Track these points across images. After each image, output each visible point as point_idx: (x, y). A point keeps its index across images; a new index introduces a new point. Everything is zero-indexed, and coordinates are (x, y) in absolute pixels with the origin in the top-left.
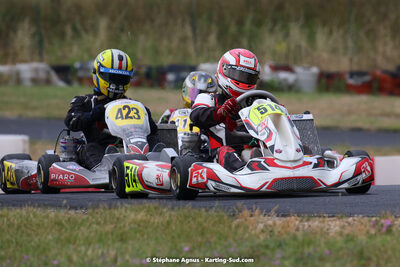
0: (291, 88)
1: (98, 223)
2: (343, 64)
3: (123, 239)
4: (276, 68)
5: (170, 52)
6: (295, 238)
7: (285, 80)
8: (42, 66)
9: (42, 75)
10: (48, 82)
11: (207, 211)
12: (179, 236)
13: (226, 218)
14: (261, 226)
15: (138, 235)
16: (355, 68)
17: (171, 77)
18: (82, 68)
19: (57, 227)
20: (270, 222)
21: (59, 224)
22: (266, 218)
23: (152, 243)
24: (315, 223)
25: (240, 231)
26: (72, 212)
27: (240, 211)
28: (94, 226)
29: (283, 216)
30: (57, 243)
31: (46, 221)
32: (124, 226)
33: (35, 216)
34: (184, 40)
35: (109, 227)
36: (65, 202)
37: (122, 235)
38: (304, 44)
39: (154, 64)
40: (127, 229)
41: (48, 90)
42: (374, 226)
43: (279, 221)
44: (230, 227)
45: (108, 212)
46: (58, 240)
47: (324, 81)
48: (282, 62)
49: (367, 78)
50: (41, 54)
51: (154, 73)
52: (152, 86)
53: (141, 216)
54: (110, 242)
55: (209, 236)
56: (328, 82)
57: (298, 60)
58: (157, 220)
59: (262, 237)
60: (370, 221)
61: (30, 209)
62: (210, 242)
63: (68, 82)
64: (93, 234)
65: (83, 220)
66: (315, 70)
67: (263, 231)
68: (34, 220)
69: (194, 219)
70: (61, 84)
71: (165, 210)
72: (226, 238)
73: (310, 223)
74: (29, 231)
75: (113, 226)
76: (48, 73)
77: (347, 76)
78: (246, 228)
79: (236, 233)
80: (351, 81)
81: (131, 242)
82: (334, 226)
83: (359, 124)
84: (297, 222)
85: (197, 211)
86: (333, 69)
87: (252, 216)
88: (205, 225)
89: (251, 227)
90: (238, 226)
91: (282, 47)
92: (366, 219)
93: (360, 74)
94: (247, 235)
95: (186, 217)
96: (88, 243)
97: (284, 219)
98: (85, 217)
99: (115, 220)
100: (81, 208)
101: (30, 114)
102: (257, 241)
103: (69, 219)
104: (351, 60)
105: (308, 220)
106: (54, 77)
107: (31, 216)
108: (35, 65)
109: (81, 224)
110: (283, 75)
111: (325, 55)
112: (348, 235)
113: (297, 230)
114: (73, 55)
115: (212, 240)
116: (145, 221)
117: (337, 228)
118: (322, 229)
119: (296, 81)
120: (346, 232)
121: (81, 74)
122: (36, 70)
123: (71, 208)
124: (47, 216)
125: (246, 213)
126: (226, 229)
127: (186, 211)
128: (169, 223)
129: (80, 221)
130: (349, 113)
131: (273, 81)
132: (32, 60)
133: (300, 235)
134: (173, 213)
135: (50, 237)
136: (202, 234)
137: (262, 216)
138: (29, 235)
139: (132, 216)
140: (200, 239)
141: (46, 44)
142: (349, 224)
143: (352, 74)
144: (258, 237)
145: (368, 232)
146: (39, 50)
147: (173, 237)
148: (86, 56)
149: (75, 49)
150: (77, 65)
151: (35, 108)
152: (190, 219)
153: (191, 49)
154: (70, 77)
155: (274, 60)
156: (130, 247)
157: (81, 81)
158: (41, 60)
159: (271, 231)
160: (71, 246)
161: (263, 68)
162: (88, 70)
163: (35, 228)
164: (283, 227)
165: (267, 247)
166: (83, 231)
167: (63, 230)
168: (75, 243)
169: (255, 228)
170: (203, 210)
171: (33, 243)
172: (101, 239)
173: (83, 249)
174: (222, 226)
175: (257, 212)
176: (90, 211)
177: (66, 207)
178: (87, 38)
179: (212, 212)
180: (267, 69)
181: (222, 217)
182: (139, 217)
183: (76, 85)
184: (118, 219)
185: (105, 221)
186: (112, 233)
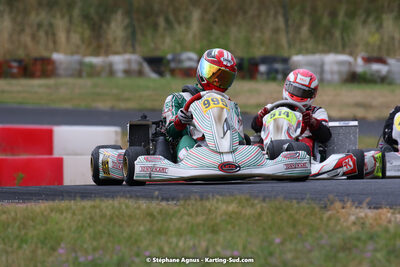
0: (383, 80)
1: (190, 215)
3: (214, 230)
4: (368, 60)
5: (262, 43)
6: (387, 230)
7: (378, 72)
8: (134, 58)
9: (135, 67)
10: (140, 73)
11: (298, 203)
12: (271, 228)
13: (317, 209)
14: (353, 218)
15: (229, 227)
17: (263, 68)
18: (174, 60)
19: (148, 218)
20: (362, 215)
21: (151, 215)
22: (358, 210)
23: (244, 234)
25: (332, 223)
26: (164, 203)
27: (332, 203)
28: (186, 218)
29: (375, 208)
30: (149, 234)
31: (138, 212)
32: (216, 218)
33: (127, 207)
34: (276, 31)
35: (200, 219)
36: (157, 193)
37: (213, 226)
38: (397, 35)
39: (245, 56)
40: (218, 220)
41: (141, 81)
43: (371, 213)
44: (321, 219)
45: (199, 203)
46: (149, 232)
48: (375, 54)
50: (133, 46)
51: (246, 64)
52: (243, 78)
53: (232, 207)
54: (202, 233)
55: (300, 228)
57: (391, 52)
58: (249, 211)
59: (354, 229)
61: (122, 200)
62: (301, 234)
63: (161, 74)
64: (184, 226)
65: (175, 212)
67: (354, 223)
68: (126, 211)
69: (285, 211)
70: (154, 76)
71: (256, 202)
72: (318, 230)
74: (121, 222)
75: (204, 217)
76: (140, 64)
78: (338, 220)
79: (327, 225)
81: (222, 234)
84: (389, 215)
85: (288, 203)
87: (343, 208)
88: (297, 216)
89: (342, 220)
90: (329, 218)
91: (374, 39)
94: (339, 227)
95: (277, 209)
96: (180, 234)
97: (376, 211)
98: (176, 208)
99: (207, 211)
100: (173, 199)
101: (123, 105)
102: (349, 233)
103: (161, 211)
106: (147, 68)
107: (124, 207)
108: (127, 56)
109: (173, 215)
110: (376, 67)
113: (390, 222)
114: (165, 47)
115: (304, 232)
116: (236, 213)
119: (389, 72)
121: (173, 65)
122: (129, 62)
123: (163, 199)
124: (139, 208)
125: (338, 205)
126: (318, 221)
127: (277, 202)
128: (260, 215)
129: (171, 212)
131: (365, 73)
132: (125, 52)
133: (391, 227)
134: (264, 205)
135: (142, 228)
136: (294, 226)
137: (353, 208)
138: (121, 226)
139: (223, 207)
140: (291, 231)
141: (139, 36)
144: (350, 230)
146: (131, 41)
147: (264, 229)
148: (178, 48)
149: (168, 40)
150: (169, 57)
151: (127, 100)
152: (281, 211)
153: (284, 41)
154: (163, 69)
155: (367, 52)
156: (221, 239)
157: (173, 72)
158: (134, 52)
159: (363, 224)
160: (163, 238)
161: (355, 59)
162: (180, 61)
163: (127, 219)
164: (376, 219)
165: (358, 239)
166: (175, 223)
167: (155, 221)
168: (166, 234)
169: (346, 220)
170: (295, 201)
171: (125, 235)
172: (193, 230)
173: (174, 240)
174: (313, 218)
175: (349, 204)
176: (182, 202)
177: (157, 198)
178: (180, 30)
179: (304, 204)
180: (360, 61)
181: (314, 208)
182: (230, 208)
183: (168, 77)
184: (210, 210)
185: (197, 213)
186: (204, 225)
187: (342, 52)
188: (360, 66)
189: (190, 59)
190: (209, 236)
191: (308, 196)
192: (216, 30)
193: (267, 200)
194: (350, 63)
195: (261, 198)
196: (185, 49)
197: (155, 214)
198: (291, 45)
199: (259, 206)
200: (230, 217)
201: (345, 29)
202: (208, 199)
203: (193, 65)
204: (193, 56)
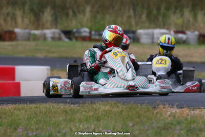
0: (184, 42)
1: (85, 111)
3: (98, 119)
4: (177, 32)
5: (122, 23)
6: (186, 119)
7: (181, 38)
8: (56, 31)
9: (57, 36)
10: (60, 39)
11: (141, 105)
12: (127, 118)
13: (151, 109)
14: (169, 113)
15: (106, 118)
18: (77, 32)
19: (64, 113)
20: (174, 111)
21: (66, 112)
22: (171, 109)
23: (113, 122)
24: (197, 112)
25: (158, 116)
26: (72, 106)
27: (158, 106)
28: (84, 113)
30: (64, 121)
31: (59, 110)
32: (99, 113)
33: (53, 107)
34: (129, 17)
35: (91, 114)
37: (98, 117)
38: (191, 19)
41: (60, 43)
43: (178, 111)
44: (153, 113)
45: (90, 106)
47: (201, 39)
48: (180, 29)
50: (56, 25)
53: (107, 108)
54: (92, 121)
55: (142, 118)
56: (204, 39)
57: (188, 28)
58: (116, 110)
59: (169, 119)
61: (51, 104)
62: (142, 121)
63: (70, 39)
64: (83, 117)
65: (78, 110)
66: (197, 33)
67: (170, 116)
68: (53, 110)
69: (134, 109)
70: (67, 40)
71: (119, 105)
72: (151, 119)
73: (194, 112)
74: (50, 115)
75: (93, 113)
76: (60, 34)
78: (161, 114)
79: (156, 117)
81: (102, 121)
84: (188, 111)
85: (136, 105)
87: (164, 108)
88: (140, 112)
89: (164, 114)
90: (157, 113)
91: (180, 21)
94: (162, 118)
95: (130, 108)
96: (80, 121)
97: (181, 109)
98: (79, 108)
99: (94, 110)
100: (77, 103)
101: (51, 55)
102: (167, 121)
103: (71, 109)
105: (193, 110)
106: (63, 36)
108: (53, 30)
109: (77, 112)
110: (180, 35)
111: (202, 25)
113: (188, 115)
114: (73, 25)
115: (144, 120)
116: (109, 111)
118: (200, 115)
119: (187, 38)
121: (76, 35)
122: (54, 33)
123: (72, 104)
124: (59, 108)
125: (161, 106)
126: (151, 114)
127: (130, 105)
128: (122, 111)
129: (76, 110)
132: (52, 28)
133: (189, 118)
134: (124, 106)
135: (61, 118)
136: (139, 117)
137: (169, 108)
138: (50, 117)
139: (103, 107)
140: (137, 120)
141: (59, 20)
144: (167, 119)
146: (55, 23)
147: (124, 119)
148: (79, 26)
149: (74, 22)
150: (75, 30)
151: (53, 52)
152: (132, 109)
153: (133, 22)
154: (71, 36)
155: (176, 28)
156: (102, 124)
157: (76, 38)
158: (56, 28)
159: (174, 116)
160: (72, 123)
161: (170, 32)
162: (80, 33)
163: (53, 114)
164: (180, 114)
165: (172, 124)
166: (78, 116)
167: (68, 115)
168: (73, 121)
169: (166, 114)
170: (139, 104)
171: (52, 122)
172: (87, 120)
173: (78, 124)
174: (149, 113)
175: (167, 106)
176: (81, 105)
177: (69, 103)
178: (80, 16)
179: (144, 106)
180: (172, 33)
181: (149, 108)
182: (106, 108)
183: (74, 40)
184: (96, 109)
185: (89, 110)
186: (93, 117)
187: (163, 28)
189: (85, 32)
190: (95, 122)
191: (146, 102)
192: (99, 16)
193: (125, 104)
195: (122, 103)
196: (83, 26)
197: (68, 111)
198: (137, 24)
200: (106, 113)
201: (165, 16)
202: (95, 103)
203: (87, 34)
204: (87, 30)
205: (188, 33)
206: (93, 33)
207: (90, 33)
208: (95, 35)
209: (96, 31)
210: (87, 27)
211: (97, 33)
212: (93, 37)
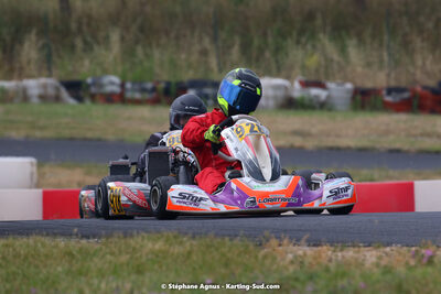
0: (323, 106)
1: (112, 254)
2: (379, 79)
3: (139, 271)
4: (306, 84)
5: (190, 66)
6: (327, 270)
7: (317, 97)
8: (51, 81)
9: (51, 92)
10: (57, 99)
11: (231, 240)
12: (201, 268)
13: (251, 247)
14: (290, 256)
15: (156, 267)
16: (393, 83)
18: (94, 84)
19: (67, 258)
20: (301, 253)
21: (70, 254)
22: (295, 248)
24: (350, 253)
25: (268, 262)
26: (84, 241)
27: (268, 241)
28: (108, 257)
29: (314, 245)
30: (67, 275)
31: (55, 251)
32: (141, 257)
33: (43, 245)
35: (124, 258)
36: (76, 230)
37: (138, 266)
38: (336, 57)
39: (173, 80)
40: (144, 259)
41: (58, 108)
42: (414, 256)
43: (310, 251)
44: (256, 257)
45: (123, 241)
46: (68, 272)
47: (359, 97)
48: (313, 78)
49: (406, 95)
50: (49, 69)
51: (173, 89)
53: (159, 245)
54: (125, 274)
55: (233, 267)
56: (364, 99)
57: (328, 78)
58: (177, 250)
59: (291, 269)
60: (409, 251)
61: (38, 238)
62: (233, 274)
63: (80, 99)
64: (106, 266)
65: (96, 251)
66: (349, 86)
67: (292, 262)
68: (42, 250)
69: (217, 249)
70: (72, 101)
71: (185, 239)
72: (252, 270)
73: (344, 253)
74: (37, 262)
75: (128, 256)
76: (57, 89)
77: (384, 92)
78: (275, 258)
79: (263, 264)
80: (389, 99)
81: (148, 275)
82: (370, 256)
83: (397, 145)
84: (330, 253)
85: (219, 240)
86: (369, 84)
87: (280, 245)
88: (229, 255)
89: (279, 258)
90: (265, 257)
91: (314, 61)
92: (405, 248)
93: (399, 90)
94: (275, 267)
95: (208, 247)
96: (101, 275)
97: (315, 249)
98: (98, 247)
99: (131, 250)
100: (94, 237)
101: (38, 134)
102: (286, 273)
103: (81, 249)
104: (388, 75)
105: (341, 250)
106: (64, 94)
107: (39, 245)
108: (43, 80)
109: (94, 254)
110: (315, 91)
111: (359, 69)
112: (385, 267)
113: (330, 260)
114: (84, 70)
115: (237, 272)
116: (163, 252)
117: (374, 259)
118: (356, 259)
119: (328, 97)
120: (383, 263)
121: (93, 90)
122: (45, 86)
123: (83, 237)
124: (56, 246)
125: (274, 242)
126: (252, 260)
127: (208, 240)
128: (190, 253)
129: (92, 252)
130: (387, 133)
131: (303, 99)
132: (40, 75)
133: (332, 266)
134: (194, 243)
135: (60, 269)
136: (226, 265)
137: (291, 246)
138: (37, 267)
139: (150, 245)
140: (223, 271)
141: (55, 58)
142: (387, 254)
143: (390, 91)
144: (287, 269)
145: (407, 263)
146: (47, 65)
147: (194, 269)
148: (99, 72)
149: (87, 62)
150: (89, 80)
151: (42, 128)
152: (213, 249)
153: (213, 62)
154: (82, 93)
155: (303, 75)
156: (147, 280)
157: (93, 97)
158: (50, 76)
159: (302, 262)
160: (83, 279)
161: (292, 84)
162: (101, 86)
163: (43, 259)
164: (315, 258)
165: (297, 279)
166: (96, 263)
167: (74, 262)
168: (86, 275)
169: (283, 259)
170: (227, 239)
171: (41, 276)
172: (116, 271)
173: (95, 281)
174: (247, 256)
175: (285, 242)
176: (104, 240)
177: (77, 235)
178: (99, 50)
179: (237, 241)
180: (297, 85)
181: (247, 246)
182: (157, 247)
183: (88, 102)
184: (134, 249)
185: (120, 252)
186: (128, 264)
187: (278, 75)
188: (297, 91)
189: (112, 83)
190: (134, 277)
191: (242, 233)
193: (197, 237)
194: (286, 88)
195: (190, 235)
196: (106, 72)
197: (74, 253)
198: (221, 70)
199: (188, 244)
200: (157, 256)
201: (278, 50)
202: (132, 236)
203: (116, 89)
204: (116, 80)
205: (331, 85)
206: (128, 85)
207: (122, 85)
208: (133, 90)
209: (134, 83)
210: (115, 74)
211: (137, 87)
212: (129, 95)
